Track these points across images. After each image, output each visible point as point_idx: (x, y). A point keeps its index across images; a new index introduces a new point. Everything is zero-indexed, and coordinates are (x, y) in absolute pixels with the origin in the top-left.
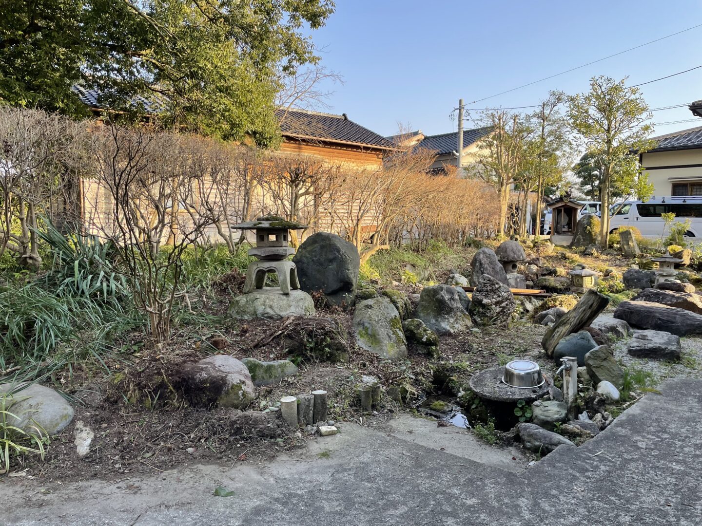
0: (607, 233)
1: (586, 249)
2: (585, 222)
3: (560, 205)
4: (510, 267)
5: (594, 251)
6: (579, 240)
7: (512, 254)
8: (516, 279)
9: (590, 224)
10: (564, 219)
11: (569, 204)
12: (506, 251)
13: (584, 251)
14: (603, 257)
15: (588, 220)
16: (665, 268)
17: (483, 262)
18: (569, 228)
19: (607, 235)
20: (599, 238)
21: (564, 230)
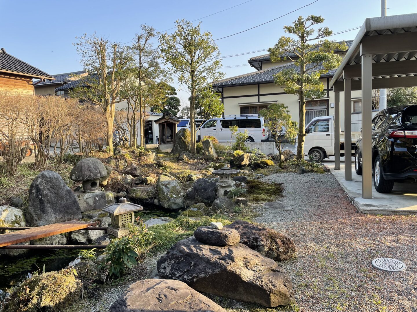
0: (194, 142)
1: (180, 155)
2: (180, 134)
3: (163, 121)
4: (89, 186)
5: (185, 157)
6: (177, 148)
7: (87, 173)
8: (95, 198)
9: (184, 135)
10: (168, 132)
11: (170, 120)
12: (81, 170)
13: (178, 157)
14: (192, 161)
15: (183, 132)
16: (224, 180)
17: (41, 187)
18: (172, 138)
19: (194, 144)
20: (191, 146)
21: (168, 140)
